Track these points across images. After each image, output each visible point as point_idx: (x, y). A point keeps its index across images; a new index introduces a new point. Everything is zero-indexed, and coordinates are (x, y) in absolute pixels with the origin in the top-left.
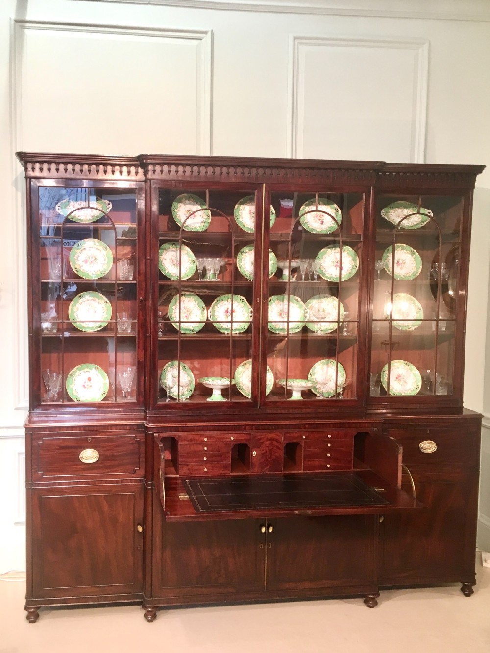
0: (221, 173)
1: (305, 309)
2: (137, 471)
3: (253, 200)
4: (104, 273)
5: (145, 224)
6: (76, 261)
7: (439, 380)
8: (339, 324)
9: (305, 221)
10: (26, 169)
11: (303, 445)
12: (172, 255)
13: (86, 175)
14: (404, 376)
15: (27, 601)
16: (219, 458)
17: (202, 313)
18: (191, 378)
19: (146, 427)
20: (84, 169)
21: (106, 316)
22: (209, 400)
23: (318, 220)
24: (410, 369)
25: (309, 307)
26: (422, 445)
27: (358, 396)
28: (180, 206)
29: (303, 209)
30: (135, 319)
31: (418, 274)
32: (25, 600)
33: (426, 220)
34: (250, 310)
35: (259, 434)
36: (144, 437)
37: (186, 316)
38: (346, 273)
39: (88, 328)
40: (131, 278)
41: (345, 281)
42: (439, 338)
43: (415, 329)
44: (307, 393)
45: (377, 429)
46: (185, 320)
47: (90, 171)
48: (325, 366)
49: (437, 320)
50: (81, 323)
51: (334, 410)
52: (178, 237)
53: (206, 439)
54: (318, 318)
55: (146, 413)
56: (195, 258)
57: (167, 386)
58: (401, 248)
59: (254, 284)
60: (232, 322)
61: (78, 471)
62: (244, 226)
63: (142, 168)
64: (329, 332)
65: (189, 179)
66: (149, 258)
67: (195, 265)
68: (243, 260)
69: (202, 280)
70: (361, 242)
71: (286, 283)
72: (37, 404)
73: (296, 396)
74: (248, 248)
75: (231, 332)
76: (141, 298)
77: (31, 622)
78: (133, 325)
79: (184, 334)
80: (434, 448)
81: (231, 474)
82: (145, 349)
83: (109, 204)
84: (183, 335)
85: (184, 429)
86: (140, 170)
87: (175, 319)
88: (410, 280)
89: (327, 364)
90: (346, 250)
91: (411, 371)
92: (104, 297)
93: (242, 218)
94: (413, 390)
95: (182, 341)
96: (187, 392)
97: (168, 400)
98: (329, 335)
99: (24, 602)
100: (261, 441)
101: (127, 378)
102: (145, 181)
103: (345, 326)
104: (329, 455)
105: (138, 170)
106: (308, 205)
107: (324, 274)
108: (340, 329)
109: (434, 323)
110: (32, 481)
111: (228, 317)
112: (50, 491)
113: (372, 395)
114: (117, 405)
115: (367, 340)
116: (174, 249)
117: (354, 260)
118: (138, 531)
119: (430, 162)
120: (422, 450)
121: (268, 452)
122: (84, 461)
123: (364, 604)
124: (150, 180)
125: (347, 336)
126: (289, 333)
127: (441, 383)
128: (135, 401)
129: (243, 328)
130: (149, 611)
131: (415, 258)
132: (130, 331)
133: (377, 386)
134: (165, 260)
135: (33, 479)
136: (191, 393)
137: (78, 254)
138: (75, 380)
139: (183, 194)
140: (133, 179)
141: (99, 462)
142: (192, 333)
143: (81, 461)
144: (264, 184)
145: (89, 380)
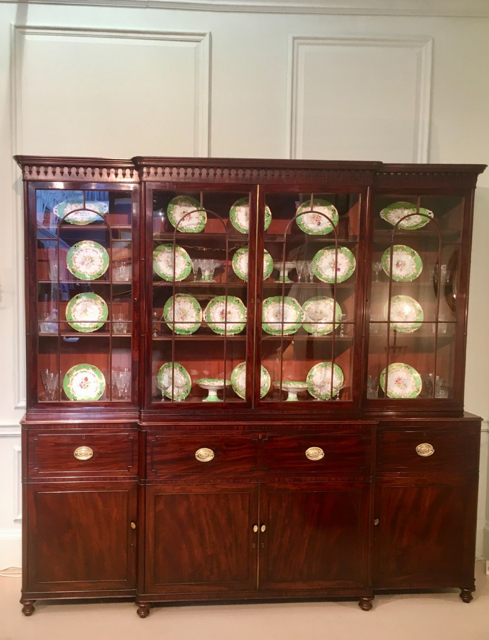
0: (215, 174)
1: (302, 311)
2: (131, 469)
3: (247, 201)
4: (100, 274)
5: (140, 226)
6: (73, 262)
7: (441, 384)
8: (334, 326)
9: (302, 223)
10: (24, 172)
12: (168, 257)
13: (82, 178)
14: (404, 379)
15: (23, 595)
17: (198, 315)
18: (188, 379)
19: (139, 425)
20: (80, 172)
21: (102, 317)
22: (204, 401)
23: (315, 221)
24: (410, 372)
25: (306, 309)
26: (419, 448)
27: (354, 398)
28: (176, 208)
29: (299, 210)
30: (130, 320)
31: (418, 276)
32: (21, 594)
33: (426, 222)
34: (246, 312)
36: (137, 436)
37: (182, 317)
38: (342, 275)
39: (84, 328)
40: (127, 280)
41: (342, 283)
42: (438, 342)
43: (414, 332)
44: (304, 395)
46: (181, 320)
47: (85, 173)
48: (323, 369)
49: (437, 322)
50: (79, 324)
51: (329, 412)
52: (173, 238)
55: (140, 412)
56: (190, 259)
57: (163, 386)
58: (400, 249)
59: (248, 285)
61: (73, 468)
62: (240, 227)
63: (137, 170)
64: (326, 333)
65: (183, 181)
66: (143, 259)
67: (190, 267)
68: (238, 261)
69: (198, 281)
70: (357, 243)
71: (282, 284)
72: (34, 402)
73: (292, 397)
74: (244, 249)
75: (226, 333)
76: (136, 299)
77: (27, 615)
78: (129, 325)
79: (179, 334)
80: (431, 451)
82: (139, 350)
83: (105, 206)
84: (178, 336)
86: (135, 172)
87: (170, 320)
88: (410, 282)
89: (326, 366)
90: (344, 251)
91: (411, 374)
92: (101, 298)
93: (238, 220)
94: (413, 393)
95: (176, 341)
96: (183, 393)
97: (163, 400)
98: (326, 337)
99: (19, 595)
101: (123, 379)
102: (140, 183)
103: (342, 327)
105: (133, 172)
106: (305, 206)
107: (321, 276)
108: (336, 332)
109: (434, 325)
110: (27, 477)
111: (223, 318)
112: (46, 487)
113: (369, 397)
114: (112, 404)
115: (363, 342)
116: (169, 251)
117: (351, 262)
118: (131, 528)
119: (433, 161)
120: (419, 454)
122: (78, 458)
123: (358, 607)
124: (145, 182)
125: (344, 338)
126: (284, 334)
127: (441, 387)
128: (130, 400)
129: (238, 329)
130: (141, 607)
131: (415, 260)
132: (125, 332)
133: (374, 388)
134: (160, 261)
135: (29, 475)
136: (187, 394)
137: (75, 256)
138: (72, 380)
139: (179, 196)
140: (128, 182)
141: (94, 459)
142: (186, 334)
143: (76, 458)
144: (258, 185)
145: (86, 379)
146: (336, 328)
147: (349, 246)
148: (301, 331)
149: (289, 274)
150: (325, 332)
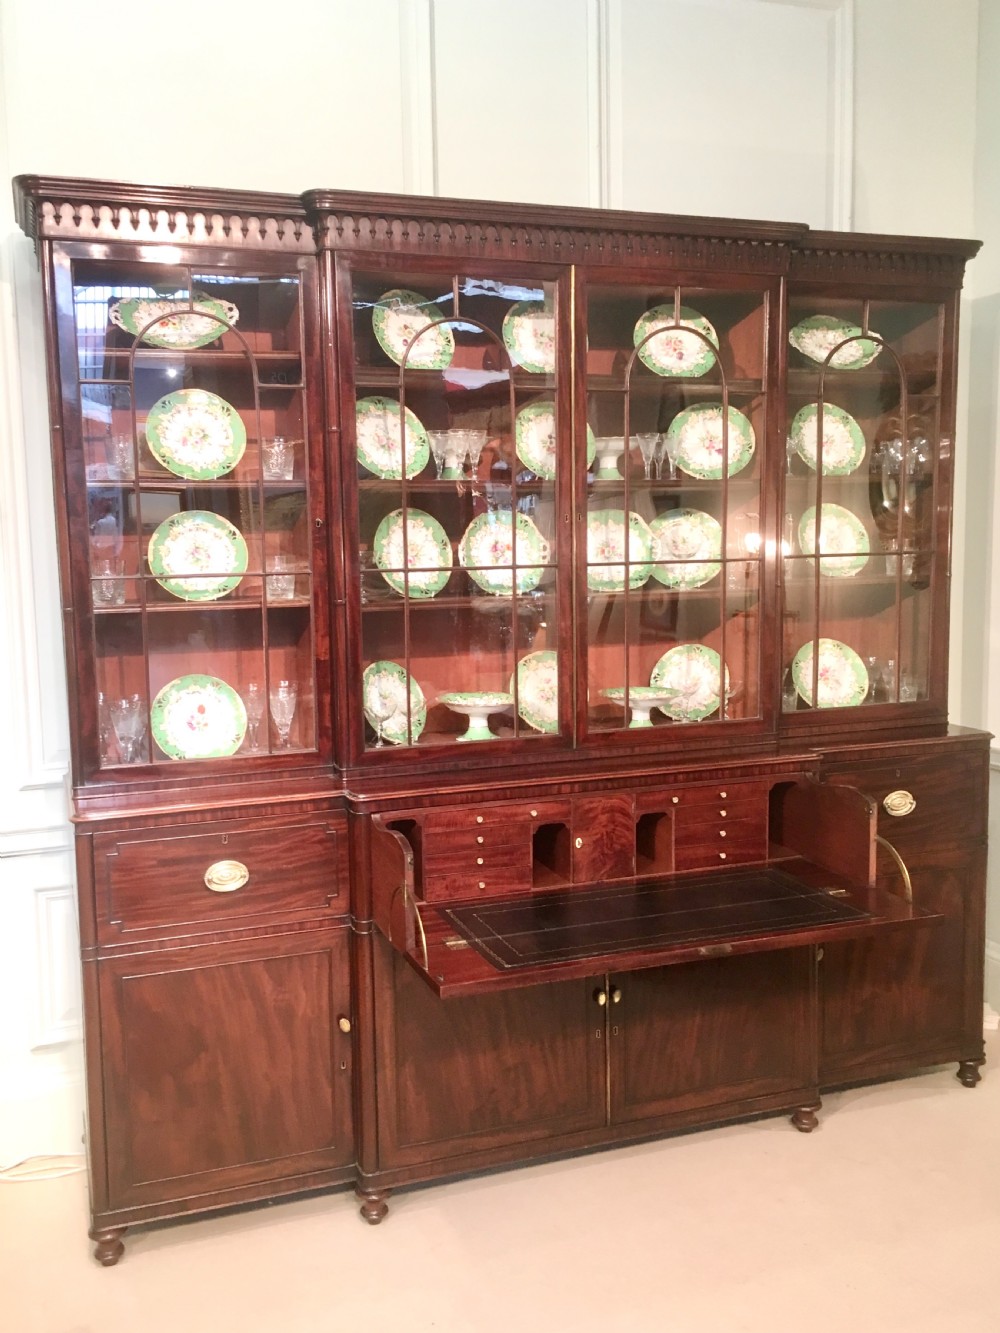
1: (653, 539)
2: (333, 902)
4: (228, 467)
5: (322, 354)
6: (161, 439)
8: (714, 568)
9: (647, 354)
11: (673, 818)
12: (377, 426)
13: (183, 237)
14: (834, 671)
15: (94, 1219)
16: (508, 857)
17: (442, 553)
19: (350, 802)
20: (177, 222)
21: (235, 562)
22: (461, 740)
23: (671, 352)
24: (844, 656)
25: (659, 534)
26: (889, 801)
27: (764, 712)
28: (389, 316)
29: (641, 328)
31: (857, 465)
32: (90, 1216)
33: (872, 355)
34: (542, 545)
35: (586, 802)
36: (345, 826)
37: (410, 560)
38: (733, 461)
39: (196, 591)
40: (289, 477)
43: (856, 575)
45: (811, 774)
46: (417, 565)
47: (190, 226)
48: (683, 657)
49: (900, 553)
50: (181, 581)
53: (480, 820)
54: (679, 556)
55: (339, 774)
56: (424, 432)
59: (557, 485)
60: (514, 567)
61: (200, 912)
62: (525, 362)
63: (309, 222)
64: (699, 584)
65: (415, 251)
66: (334, 428)
67: (426, 447)
69: (443, 478)
70: (763, 394)
72: (93, 768)
73: (640, 720)
74: (533, 410)
76: (317, 519)
77: (107, 1264)
80: (910, 806)
81: (534, 890)
82: (331, 633)
83: (231, 309)
85: (435, 801)
86: (306, 228)
87: (394, 564)
88: (844, 476)
89: (689, 653)
91: (847, 660)
92: (228, 523)
93: (520, 345)
94: (854, 696)
95: (411, 611)
96: (419, 726)
97: (379, 744)
98: (702, 590)
100: (591, 815)
102: (319, 254)
104: (723, 833)
105: (300, 227)
106: (651, 319)
107: (687, 465)
108: (718, 579)
109: (889, 559)
110: (94, 944)
111: (505, 557)
112: (139, 962)
113: (786, 710)
114: (274, 760)
116: (380, 413)
117: (746, 434)
118: (341, 1031)
120: (892, 812)
121: (605, 837)
122: (214, 888)
123: (790, 1127)
125: (735, 591)
126: (629, 588)
128: (313, 750)
129: (529, 581)
130: (372, 1202)
131: (850, 432)
132: (291, 595)
135: (100, 938)
136: (420, 729)
137: (165, 424)
138: (168, 714)
139: (394, 291)
141: (249, 888)
142: (423, 596)
143: (208, 889)
144: (573, 267)
145: (201, 710)
146: (716, 572)
148: (652, 583)
150: (697, 582)
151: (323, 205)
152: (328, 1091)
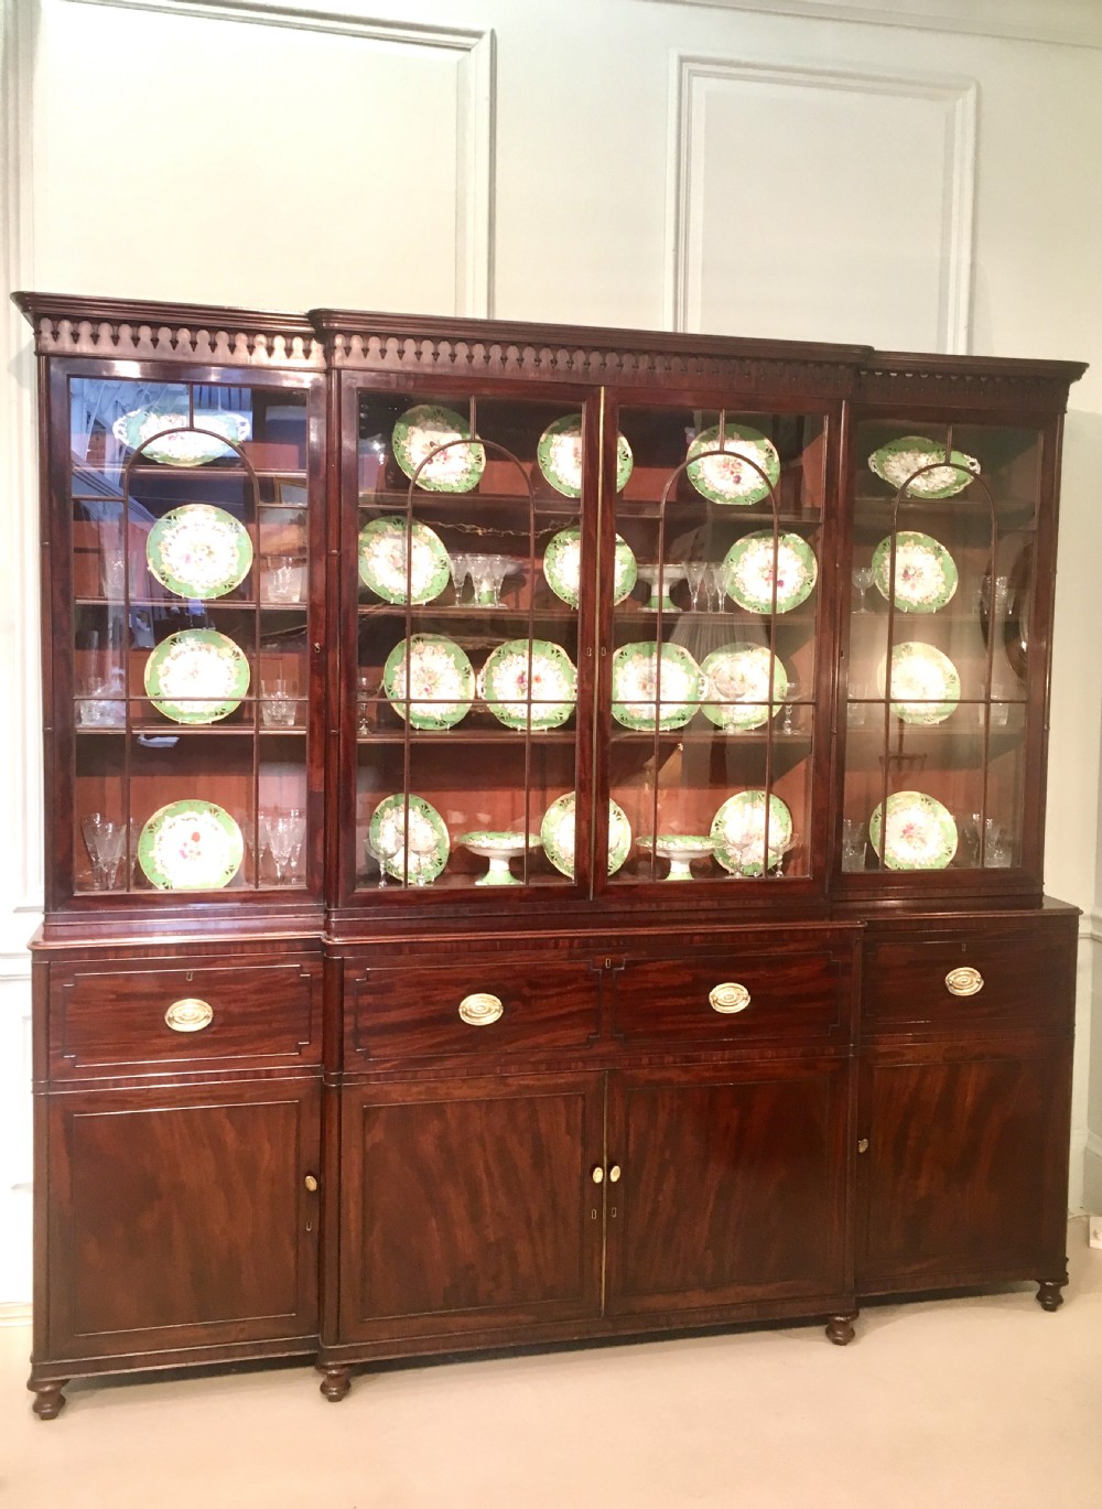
0: (504, 359)
1: (700, 676)
2: (304, 1052)
3: (578, 423)
4: (230, 586)
5: (327, 475)
6: (163, 556)
7: (996, 837)
8: (771, 710)
9: (700, 476)
10: (38, 333)
12: (394, 547)
13: (185, 354)
14: (921, 828)
15: (34, 1368)
17: (464, 683)
18: (441, 833)
19: (324, 944)
20: (180, 339)
21: (236, 687)
22: (479, 883)
23: (728, 474)
24: (932, 812)
25: (710, 671)
26: (952, 978)
27: (816, 870)
28: (413, 433)
29: (695, 446)
30: (304, 695)
31: (947, 601)
32: (30, 1365)
33: (965, 481)
34: (575, 678)
36: (321, 970)
37: (426, 690)
38: (789, 595)
39: (191, 714)
40: (297, 601)
41: (787, 612)
42: (991, 745)
43: (941, 723)
44: (707, 867)
46: (425, 696)
47: (194, 344)
48: (748, 806)
50: (177, 704)
51: (760, 903)
52: (405, 504)
54: (727, 695)
55: (328, 913)
56: (446, 554)
57: (382, 852)
58: (912, 542)
59: (580, 615)
60: (529, 702)
61: (160, 1051)
62: (560, 483)
63: (320, 341)
64: (753, 727)
65: (429, 370)
66: (335, 551)
67: (446, 570)
68: (557, 560)
69: (464, 606)
70: (820, 524)
71: (656, 614)
72: (66, 894)
73: (679, 873)
74: (570, 534)
75: (529, 726)
76: (317, 645)
77: (45, 1417)
78: (300, 707)
79: (420, 729)
80: (977, 985)
82: (326, 764)
83: (243, 424)
84: (418, 733)
86: (316, 346)
87: (400, 695)
88: (931, 613)
89: (753, 800)
90: (791, 542)
91: (935, 816)
92: (232, 643)
93: (557, 465)
94: (940, 858)
95: (413, 746)
96: (430, 867)
97: (382, 883)
98: (753, 734)
99: (26, 1370)
101: (287, 836)
102: (327, 372)
103: (788, 713)
105: (309, 345)
106: (704, 439)
107: (741, 597)
108: (775, 723)
109: (982, 707)
110: (47, 1077)
111: (523, 691)
112: (94, 1101)
113: (846, 867)
114: (259, 895)
115: (834, 746)
116: (399, 533)
117: (807, 566)
118: (306, 1189)
119: (980, 351)
120: (951, 989)
122: (176, 1027)
123: (824, 1337)
124: (339, 370)
125: (792, 736)
126: (661, 729)
127: (998, 842)
128: (303, 886)
129: (558, 716)
130: (332, 1377)
131: (942, 565)
132: (291, 722)
133: (858, 847)
134: (377, 556)
135: (51, 1072)
136: (440, 869)
137: (167, 540)
138: (160, 840)
139: (422, 406)
140: (298, 367)
141: (214, 1029)
142: (438, 727)
143: (170, 1028)
144: (603, 389)
145: (196, 837)
146: (774, 714)
147: (805, 532)
148: (700, 721)
149: (672, 591)
150: (751, 724)
151: (331, 325)
152: (292, 1254)
